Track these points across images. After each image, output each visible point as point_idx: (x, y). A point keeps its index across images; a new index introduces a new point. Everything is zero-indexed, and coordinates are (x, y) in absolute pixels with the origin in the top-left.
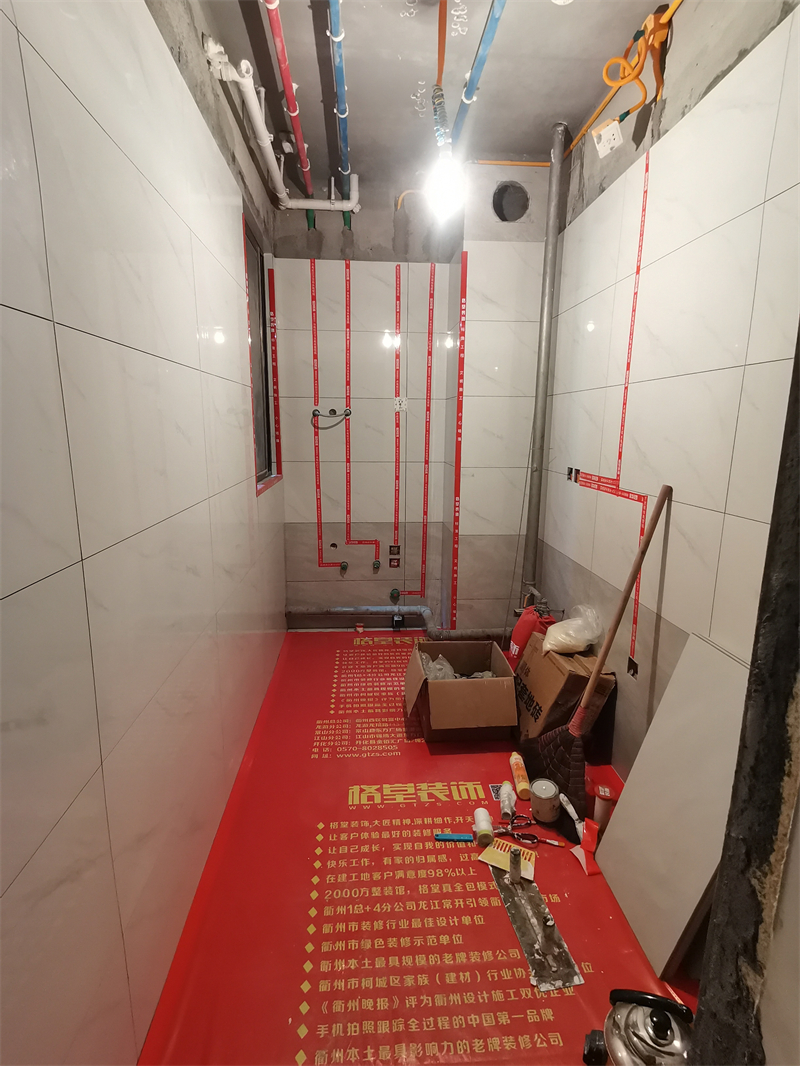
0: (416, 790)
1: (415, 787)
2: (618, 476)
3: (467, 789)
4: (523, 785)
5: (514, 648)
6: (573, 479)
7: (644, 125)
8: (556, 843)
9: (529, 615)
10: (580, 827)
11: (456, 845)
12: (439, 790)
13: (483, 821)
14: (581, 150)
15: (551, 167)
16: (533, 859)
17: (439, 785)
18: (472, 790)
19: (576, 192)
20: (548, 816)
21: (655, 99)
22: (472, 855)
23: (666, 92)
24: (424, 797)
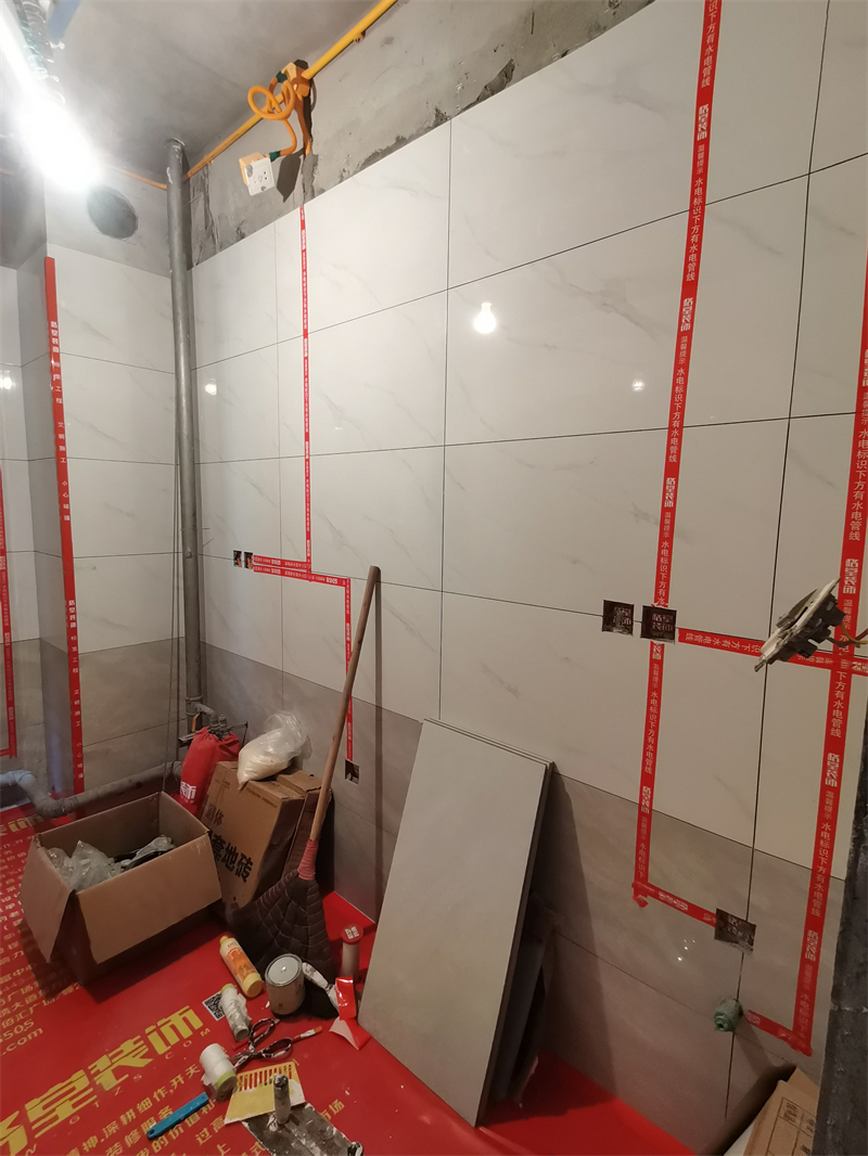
0: (91, 1077)
1: (88, 1073)
2: (309, 558)
3: (173, 1027)
4: (250, 979)
5: (188, 791)
6: (243, 564)
7: (292, 174)
8: (312, 1032)
9: (202, 742)
10: (333, 994)
11: (185, 1127)
12: (131, 1054)
13: (216, 1063)
14: (203, 182)
15: (168, 190)
16: (294, 1072)
17: (128, 1046)
18: (182, 1023)
19: (202, 228)
20: (292, 1002)
21: (303, 151)
22: (214, 1124)
23: (317, 147)
24: (108, 1081)
